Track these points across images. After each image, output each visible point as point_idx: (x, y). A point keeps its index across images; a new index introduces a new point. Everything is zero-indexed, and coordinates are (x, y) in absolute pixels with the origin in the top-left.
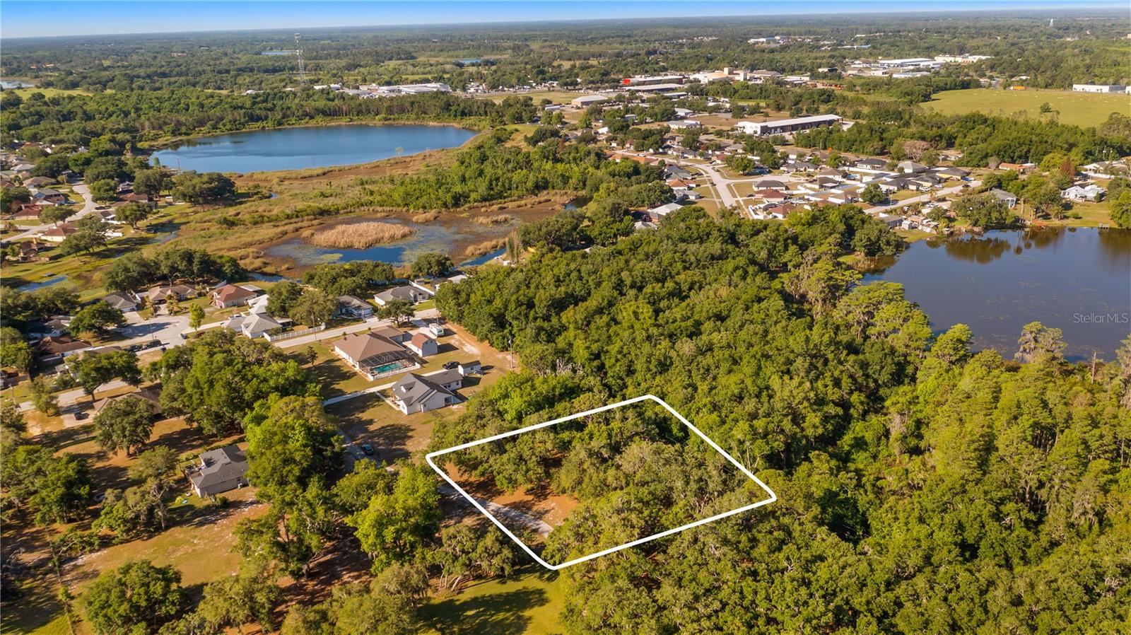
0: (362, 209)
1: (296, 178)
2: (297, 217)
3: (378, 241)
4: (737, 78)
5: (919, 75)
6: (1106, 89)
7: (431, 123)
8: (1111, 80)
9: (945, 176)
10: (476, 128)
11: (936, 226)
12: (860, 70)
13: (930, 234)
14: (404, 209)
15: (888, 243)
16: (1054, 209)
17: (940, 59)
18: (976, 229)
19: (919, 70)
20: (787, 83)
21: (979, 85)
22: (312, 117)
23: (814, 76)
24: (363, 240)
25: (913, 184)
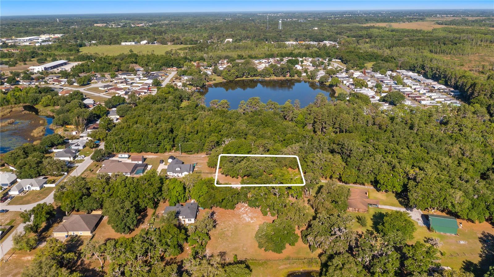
6: (133, 43)
9: (160, 74)
11: (188, 89)
17: (43, 37)
18: (199, 88)
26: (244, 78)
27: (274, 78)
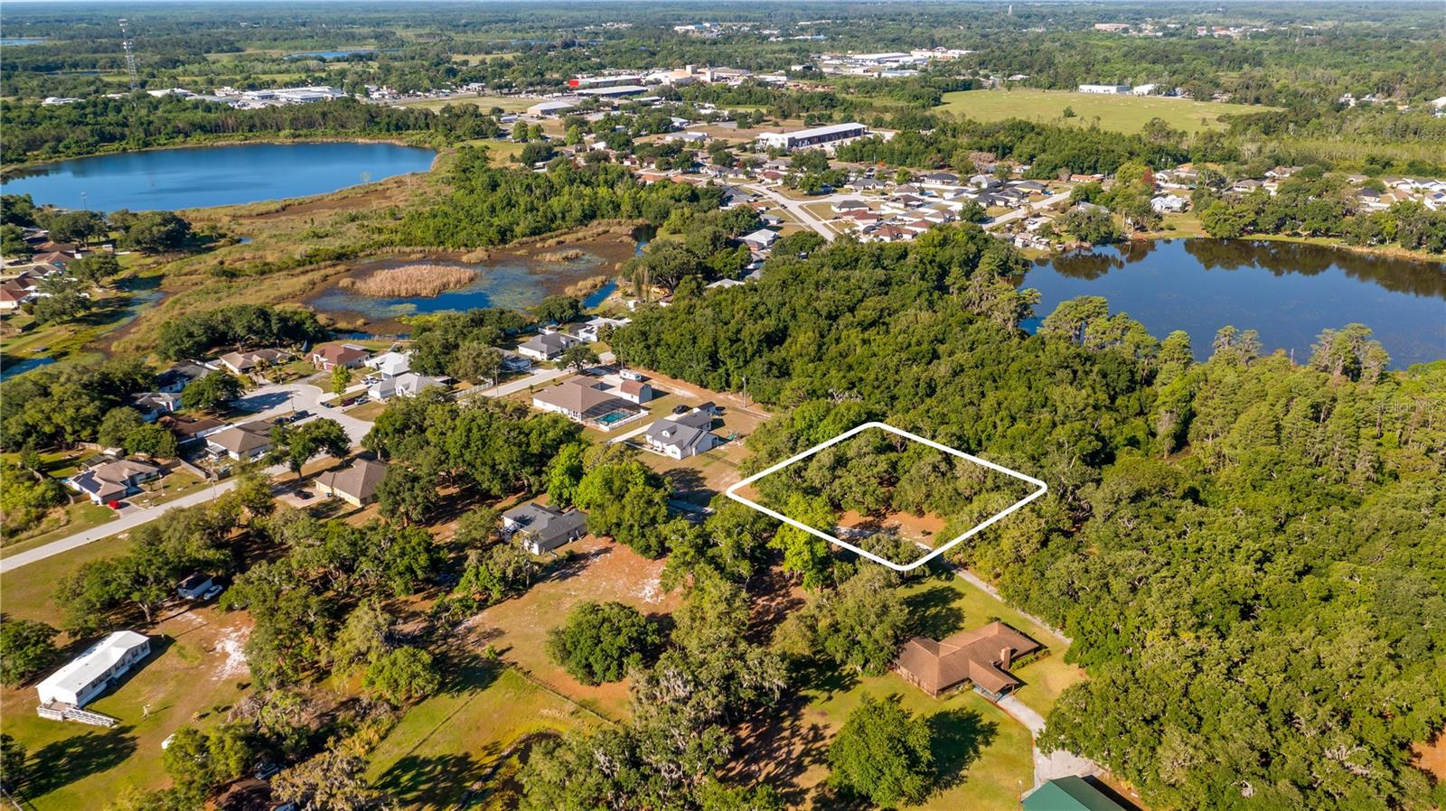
0: (385, 250)
1: (250, 216)
2: (311, 263)
3: (445, 286)
4: (702, 78)
5: (907, 73)
6: (1113, 89)
7: (360, 140)
8: (1116, 80)
9: (1027, 190)
10: (427, 145)
11: (1048, 243)
12: (836, 67)
13: (1044, 251)
14: (441, 248)
15: (1017, 263)
16: (1148, 221)
17: (918, 55)
18: (1086, 245)
19: (903, 67)
20: (768, 84)
21: (980, 86)
22: (187, 135)
23: (789, 74)
24: (429, 287)
25: (1000, 199)
26: (1281, 237)
27: (1393, 250)
